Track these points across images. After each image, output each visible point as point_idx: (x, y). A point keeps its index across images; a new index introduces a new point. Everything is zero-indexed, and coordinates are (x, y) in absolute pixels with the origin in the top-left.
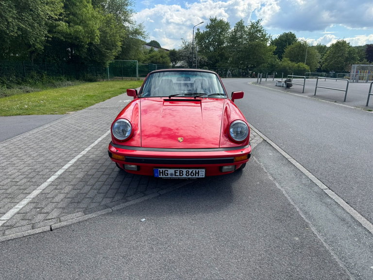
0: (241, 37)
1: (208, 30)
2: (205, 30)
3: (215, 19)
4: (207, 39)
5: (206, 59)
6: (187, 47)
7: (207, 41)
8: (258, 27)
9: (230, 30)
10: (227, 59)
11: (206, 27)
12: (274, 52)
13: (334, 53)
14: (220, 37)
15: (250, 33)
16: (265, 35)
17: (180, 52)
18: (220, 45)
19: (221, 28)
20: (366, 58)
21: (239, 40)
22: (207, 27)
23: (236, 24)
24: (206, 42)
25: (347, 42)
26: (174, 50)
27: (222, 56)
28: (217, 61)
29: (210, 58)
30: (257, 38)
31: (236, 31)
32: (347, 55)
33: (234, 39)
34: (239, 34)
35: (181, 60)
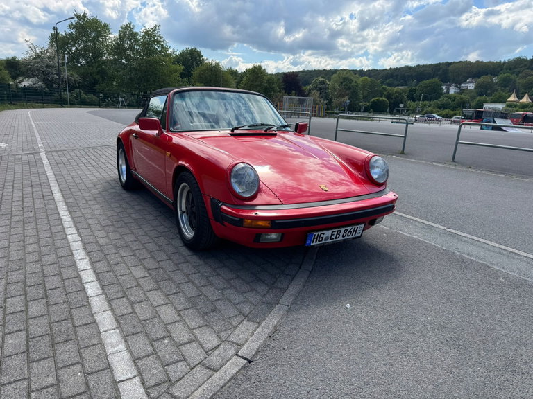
0: (131, 48)
1: (73, 31)
2: (69, 31)
3: (84, 16)
4: (74, 46)
5: (77, 77)
6: (39, 57)
7: (74, 49)
8: (155, 36)
9: (112, 36)
10: (111, 79)
11: (69, 26)
12: (181, 74)
13: (252, 81)
14: (95, 44)
15: (144, 43)
16: (167, 49)
17: (25, 63)
18: (97, 57)
19: (96, 31)
20: (284, 89)
21: (128, 52)
22: (71, 26)
23: (122, 28)
24: (71, 50)
25: (263, 68)
26: (14, 58)
27: (102, 73)
28: (96, 82)
29: (84, 75)
30: (155, 51)
31: (122, 38)
32: (266, 85)
33: (119, 49)
34: (127, 44)
35: (29, 77)
